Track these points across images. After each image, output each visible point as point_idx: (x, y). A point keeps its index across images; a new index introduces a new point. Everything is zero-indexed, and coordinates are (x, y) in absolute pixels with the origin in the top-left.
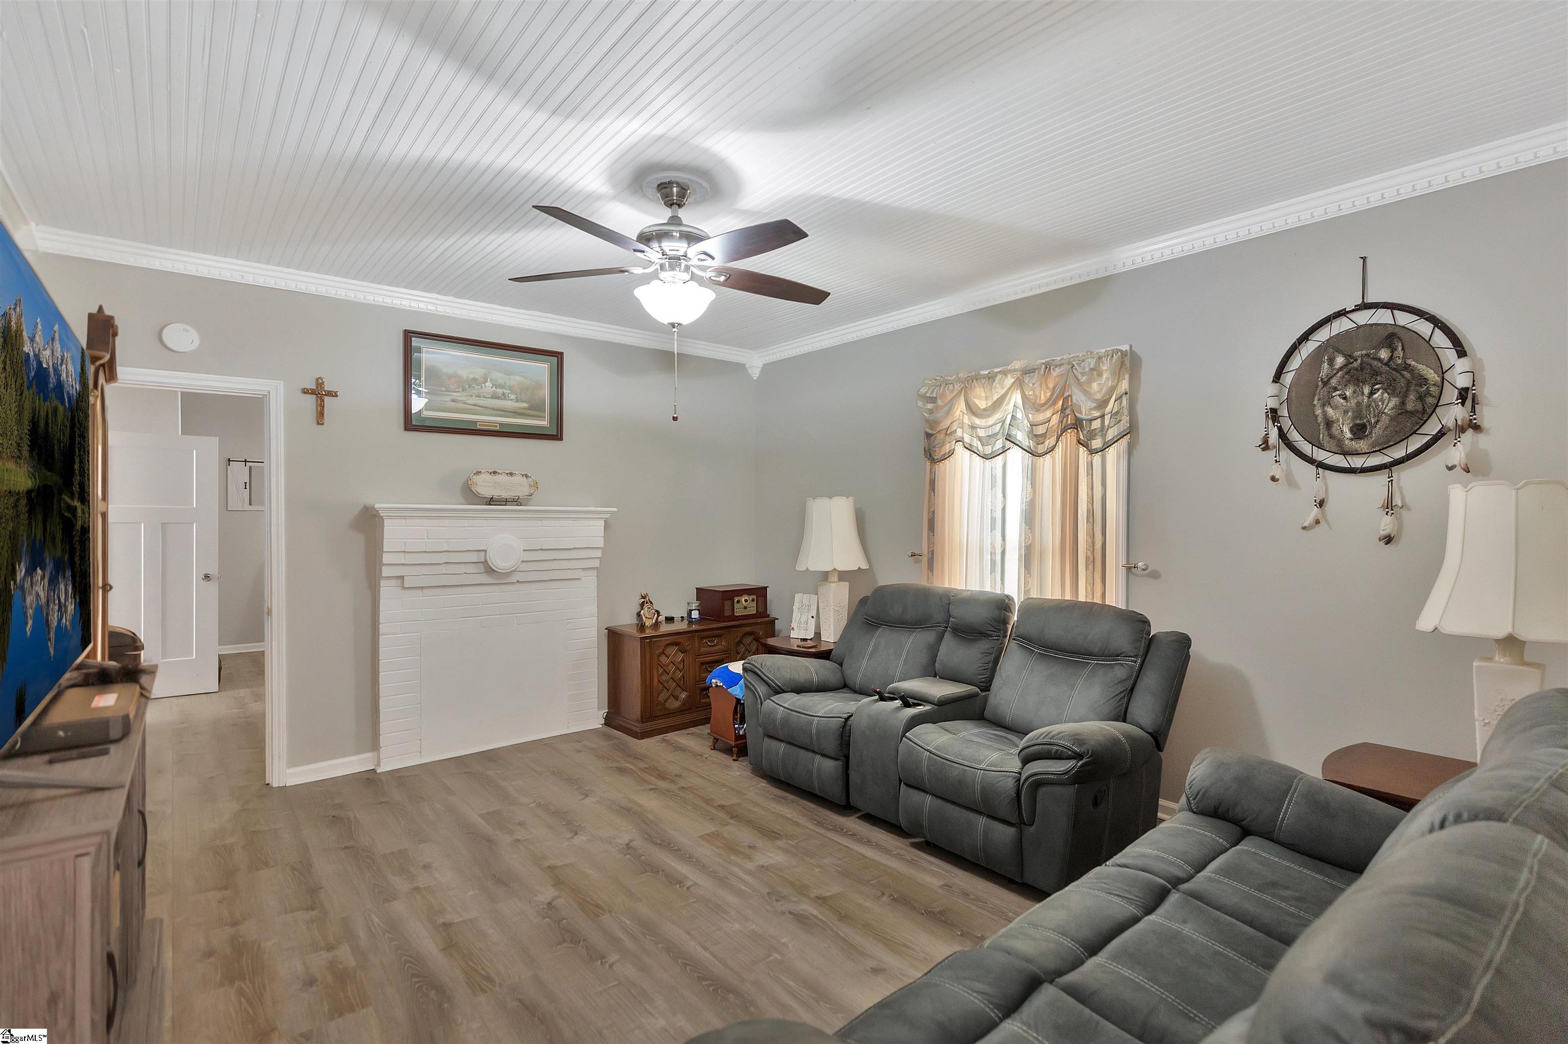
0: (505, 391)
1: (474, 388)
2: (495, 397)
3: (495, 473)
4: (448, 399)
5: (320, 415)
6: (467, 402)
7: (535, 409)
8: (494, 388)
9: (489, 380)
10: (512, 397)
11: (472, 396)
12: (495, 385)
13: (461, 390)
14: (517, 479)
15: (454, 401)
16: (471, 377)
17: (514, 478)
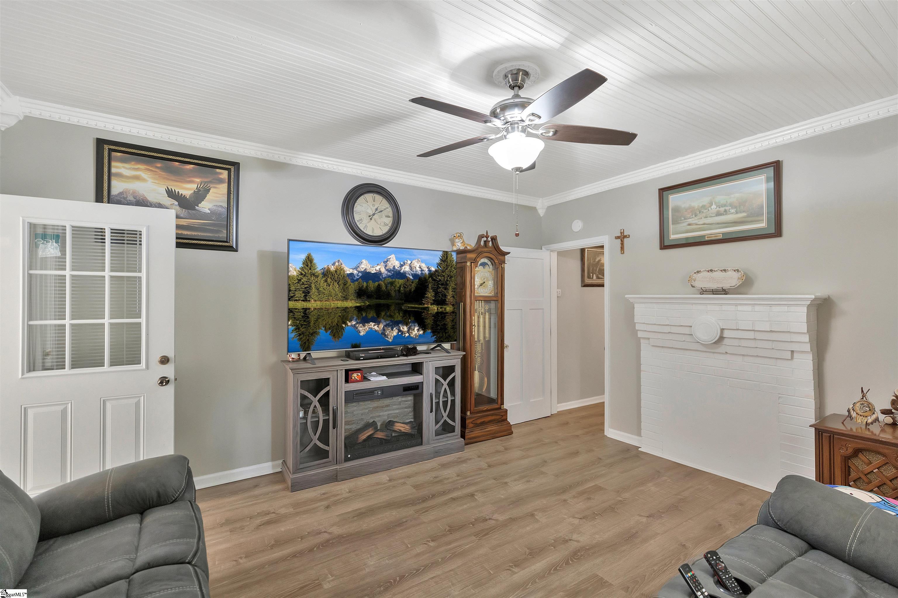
0: (726, 208)
1: (703, 212)
2: (718, 214)
3: (711, 271)
4: (685, 224)
5: (622, 248)
6: (699, 223)
7: (754, 216)
8: (718, 209)
9: (714, 203)
10: (733, 211)
11: (701, 218)
12: (719, 206)
13: (694, 216)
14: (731, 273)
15: (689, 225)
16: (701, 205)
17: (728, 273)
